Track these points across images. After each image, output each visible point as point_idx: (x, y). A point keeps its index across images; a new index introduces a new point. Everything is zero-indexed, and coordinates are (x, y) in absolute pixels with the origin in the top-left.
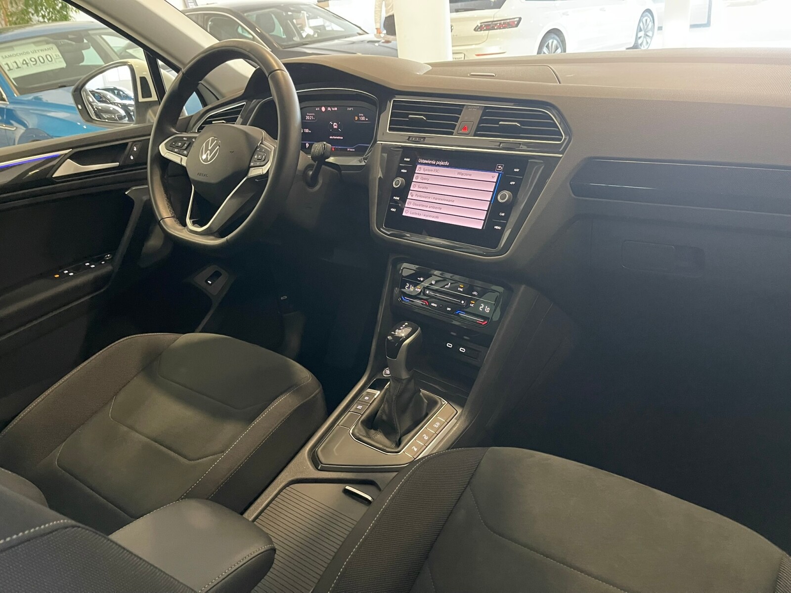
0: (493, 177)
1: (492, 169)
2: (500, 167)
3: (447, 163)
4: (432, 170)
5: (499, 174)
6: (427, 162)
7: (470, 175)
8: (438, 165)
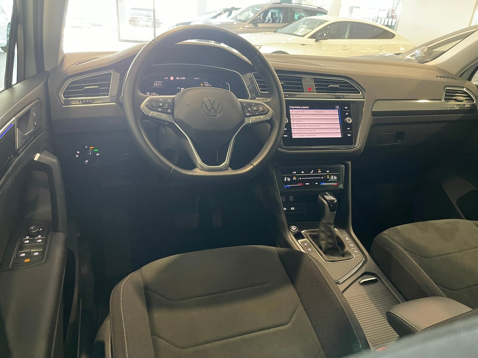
0: (336, 112)
1: (334, 108)
2: (337, 107)
3: (307, 107)
4: (300, 112)
5: (338, 110)
6: (295, 107)
7: (324, 112)
8: (303, 109)
